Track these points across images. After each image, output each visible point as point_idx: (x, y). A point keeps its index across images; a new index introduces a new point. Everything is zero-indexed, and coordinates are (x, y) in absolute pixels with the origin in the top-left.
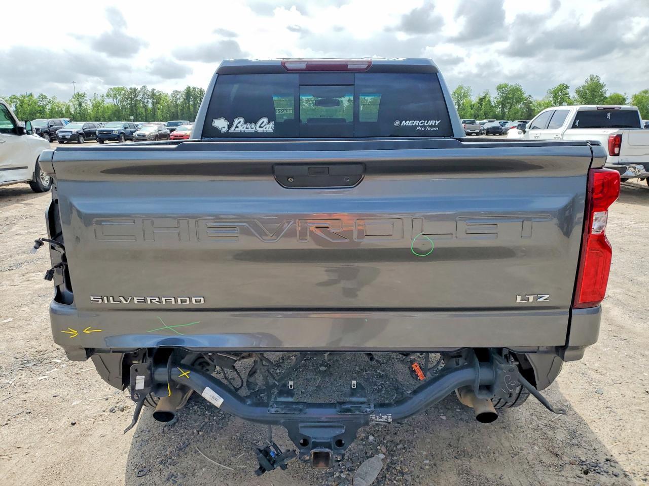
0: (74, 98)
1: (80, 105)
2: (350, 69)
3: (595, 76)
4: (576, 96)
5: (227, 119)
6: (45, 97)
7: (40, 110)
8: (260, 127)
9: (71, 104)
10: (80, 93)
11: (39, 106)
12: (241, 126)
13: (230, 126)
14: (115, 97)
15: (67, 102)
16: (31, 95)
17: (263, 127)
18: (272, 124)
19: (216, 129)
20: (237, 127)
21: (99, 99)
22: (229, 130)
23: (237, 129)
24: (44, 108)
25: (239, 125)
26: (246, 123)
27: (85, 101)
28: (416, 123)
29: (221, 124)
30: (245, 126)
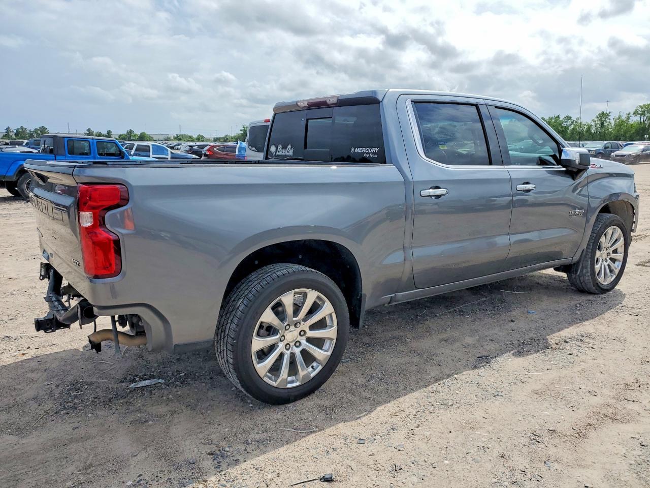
0: (597, 118)
1: (602, 124)
6: (570, 118)
7: (563, 131)
9: (593, 124)
10: (605, 113)
11: (562, 127)
12: (281, 151)
14: (643, 114)
15: (590, 122)
16: (558, 117)
17: (288, 152)
18: (292, 150)
20: (279, 152)
21: (624, 118)
24: (567, 128)
26: (282, 148)
27: (608, 120)
28: (364, 150)
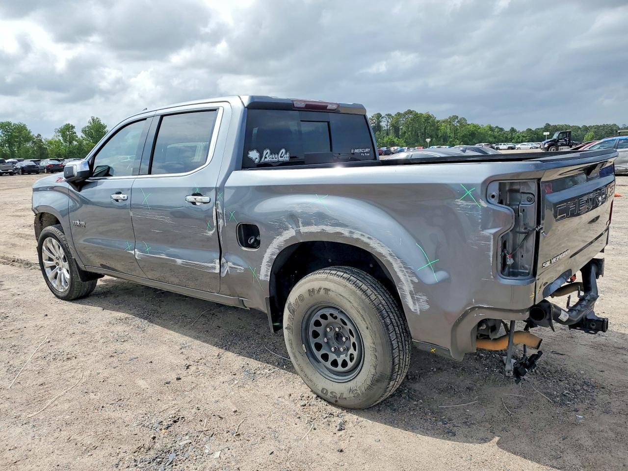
2: (329, 110)
3: (95, 118)
4: (84, 136)
5: (258, 151)
8: (281, 157)
12: (269, 156)
13: (261, 157)
17: (282, 157)
18: (288, 155)
19: (251, 159)
20: (266, 158)
22: (260, 161)
23: (266, 160)
25: (267, 156)
26: (271, 154)
29: (254, 155)
30: (271, 156)
